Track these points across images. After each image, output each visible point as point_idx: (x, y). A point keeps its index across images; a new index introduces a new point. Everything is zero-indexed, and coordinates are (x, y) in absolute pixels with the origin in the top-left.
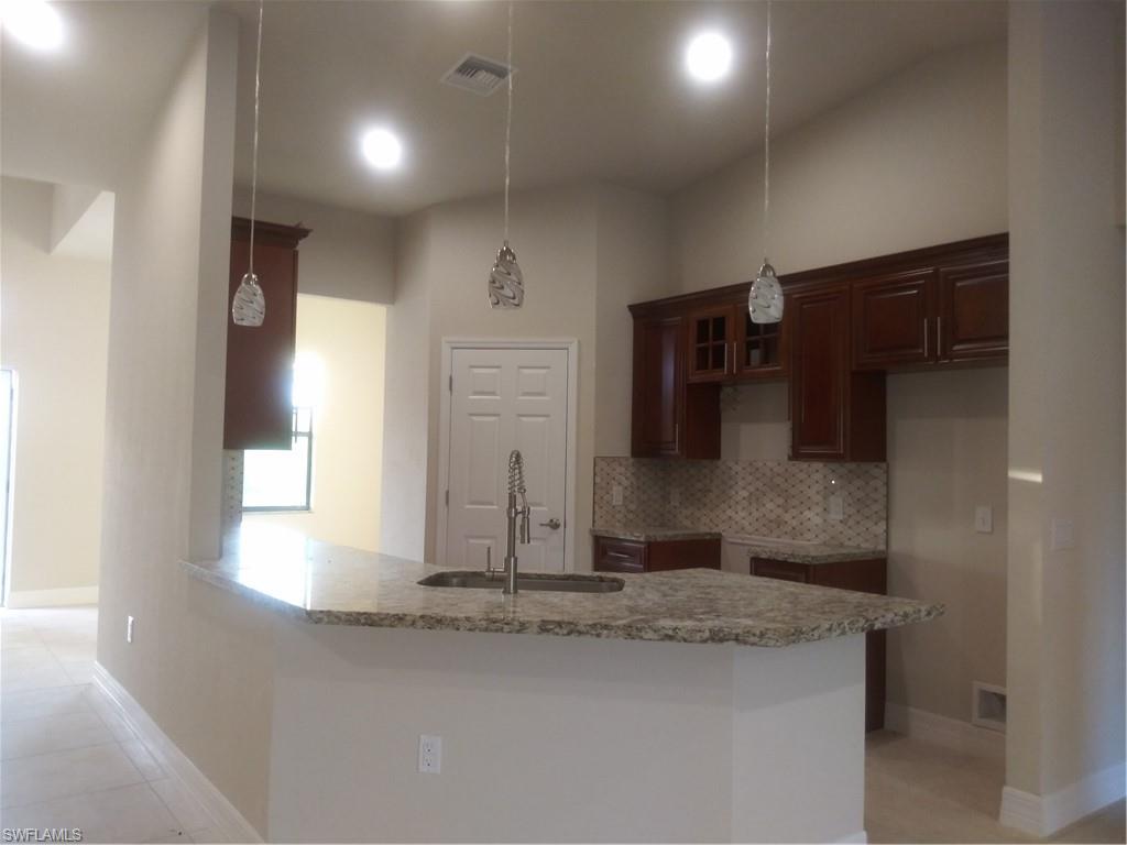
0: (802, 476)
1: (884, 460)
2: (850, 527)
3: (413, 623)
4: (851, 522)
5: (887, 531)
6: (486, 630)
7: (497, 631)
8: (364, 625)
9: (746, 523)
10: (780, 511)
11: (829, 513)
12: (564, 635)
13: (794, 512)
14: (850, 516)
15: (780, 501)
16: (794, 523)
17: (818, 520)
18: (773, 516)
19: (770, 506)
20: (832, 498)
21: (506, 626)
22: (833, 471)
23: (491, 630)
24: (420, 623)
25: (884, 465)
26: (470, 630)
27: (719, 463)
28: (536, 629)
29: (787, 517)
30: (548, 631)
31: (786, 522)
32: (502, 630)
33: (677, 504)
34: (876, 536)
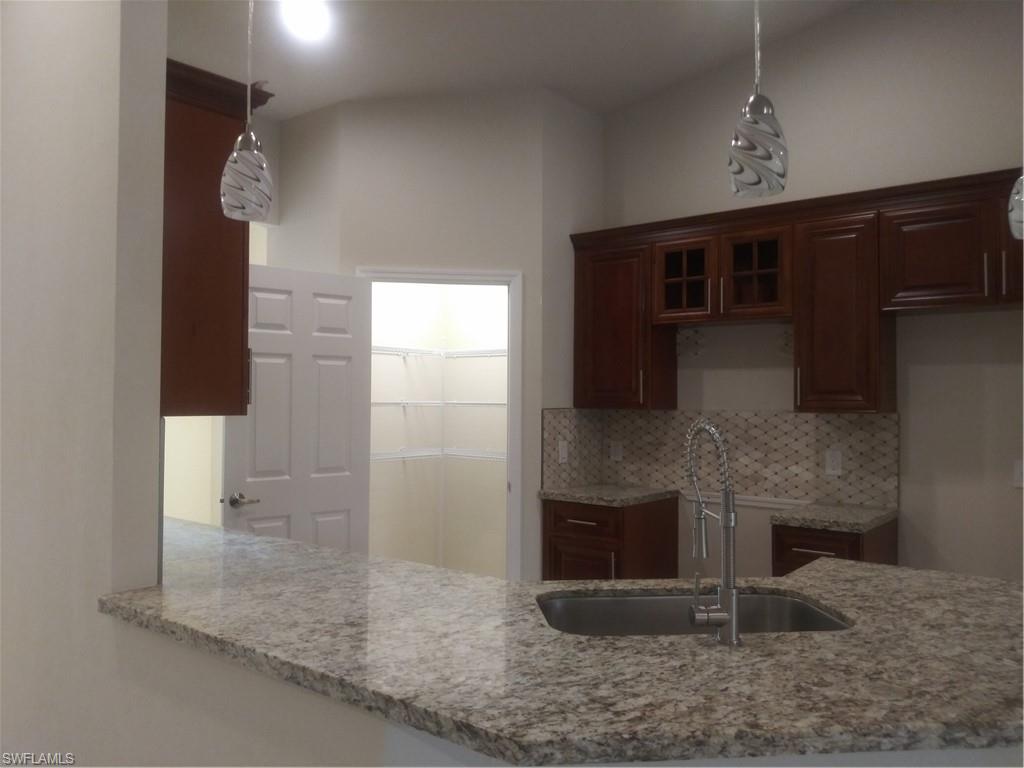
0: (787, 427)
1: (894, 410)
2: (850, 484)
3: (723, 750)
4: (852, 478)
5: (898, 488)
6: (852, 749)
7: (870, 749)
8: (631, 760)
9: (711, 480)
10: (758, 466)
11: (824, 468)
12: (982, 747)
13: (778, 467)
14: (850, 472)
15: (758, 455)
16: (777, 479)
17: (809, 476)
18: (749, 472)
19: (744, 460)
20: (828, 454)
21: (885, 740)
22: (828, 422)
23: (860, 750)
24: (736, 748)
25: (895, 416)
26: (825, 751)
27: (676, 413)
28: (935, 740)
29: (767, 473)
30: (955, 742)
31: (766, 479)
32: (878, 747)
33: (620, 459)
34: (884, 493)
